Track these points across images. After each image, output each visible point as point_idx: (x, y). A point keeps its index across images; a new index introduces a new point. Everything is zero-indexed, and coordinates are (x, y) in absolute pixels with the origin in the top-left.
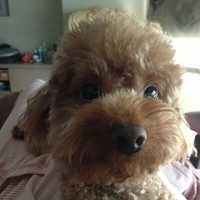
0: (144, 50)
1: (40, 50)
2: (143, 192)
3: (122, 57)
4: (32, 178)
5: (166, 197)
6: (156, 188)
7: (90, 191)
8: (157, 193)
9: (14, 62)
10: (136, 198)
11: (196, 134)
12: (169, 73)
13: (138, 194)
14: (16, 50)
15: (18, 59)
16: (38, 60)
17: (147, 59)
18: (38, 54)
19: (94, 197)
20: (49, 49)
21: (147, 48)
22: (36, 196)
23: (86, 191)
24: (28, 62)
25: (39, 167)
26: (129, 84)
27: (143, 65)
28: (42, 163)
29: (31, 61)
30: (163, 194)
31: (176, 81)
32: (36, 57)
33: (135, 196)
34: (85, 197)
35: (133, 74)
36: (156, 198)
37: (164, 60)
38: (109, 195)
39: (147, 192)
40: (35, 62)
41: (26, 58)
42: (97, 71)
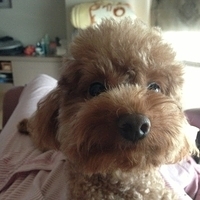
0: (146, 49)
1: (43, 43)
2: (147, 191)
4: (39, 174)
5: (169, 196)
6: (159, 188)
7: (97, 190)
8: (160, 193)
9: (17, 55)
10: (140, 196)
11: (198, 130)
12: (171, 72)
13: (143, 193)
14: (19, 42)
15: (21, 51)
16: (41, 53)
17: (150, 58)
18: (40, 47)
19: (101, 196)
20: (51, 42)
21: (149, 47)
22: (44, 193)
23: (93, 190)
24: (31, 54)
25: (46, 162)
27: (146, 63)
28: (48, 159)
29: (34, 54)
30: (166, 194)
31: (177, 80)
32: (38, 50)
33: (139, 195)
34: (92, 196)
35: (137, 72)
36: (160, 197)
37: (165, 60)
38: (115, 194)
39: (151, 191)
40: (37, 54)
41: (28, 51)
42: (103, 69)
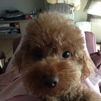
1: (34, 12)
3: (51, 39)
15: (23, 17)
17: (63, 40)
20: (37, 11)
26: (55, 51)
29: (30, 18)
32: (32, 16)
41: (27, 17)
42: (39, 46)
